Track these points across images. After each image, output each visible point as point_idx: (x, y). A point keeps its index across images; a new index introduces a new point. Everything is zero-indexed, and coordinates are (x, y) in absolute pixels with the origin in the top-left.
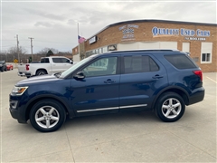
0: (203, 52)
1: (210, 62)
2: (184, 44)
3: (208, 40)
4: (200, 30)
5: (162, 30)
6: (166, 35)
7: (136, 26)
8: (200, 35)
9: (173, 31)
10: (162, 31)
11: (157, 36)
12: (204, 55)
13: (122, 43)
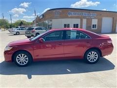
0: (93, 24)
1: (96, 28)
2: (83, 19)
3: (95, 18)
6: (75, 16)
7: (60, 11)
12: (93, 25)
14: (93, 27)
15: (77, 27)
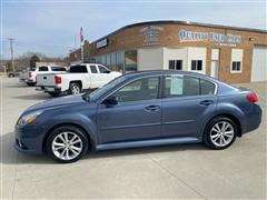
0: (233, 60)
1: (241, 71)
2: (213, 51)
7: (161, 28)
12: (234, 63)
15: (200, 68)
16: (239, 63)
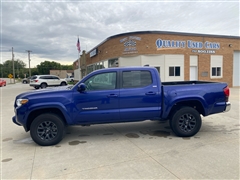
0: (212, 66)
1: (221, 76)
2: (191, 57)
3: (217, 53)
4: (209, 43)
5: (167, 42)
6: (172, 48)
7: (138, 38)
8: (208, 47)
9: (179, 43)
10: (166, 44)
11: (161, 48)
12: (214, 69)
13: (123, 56)
14: (214, 74)
16: (219, 69)
